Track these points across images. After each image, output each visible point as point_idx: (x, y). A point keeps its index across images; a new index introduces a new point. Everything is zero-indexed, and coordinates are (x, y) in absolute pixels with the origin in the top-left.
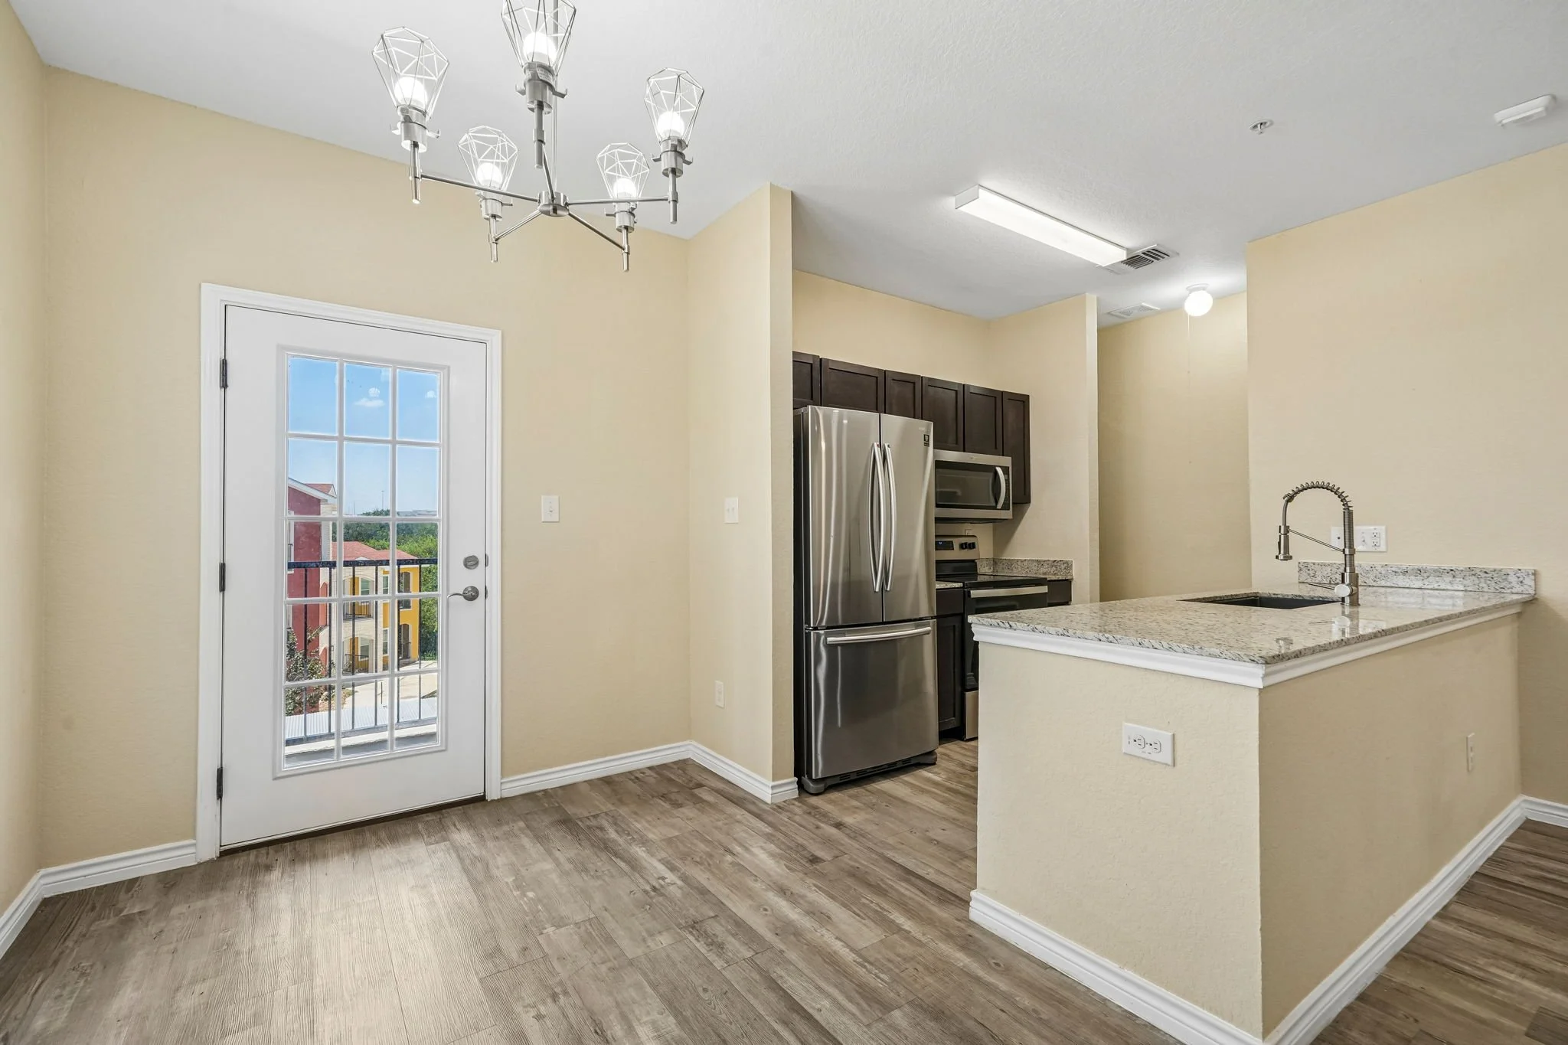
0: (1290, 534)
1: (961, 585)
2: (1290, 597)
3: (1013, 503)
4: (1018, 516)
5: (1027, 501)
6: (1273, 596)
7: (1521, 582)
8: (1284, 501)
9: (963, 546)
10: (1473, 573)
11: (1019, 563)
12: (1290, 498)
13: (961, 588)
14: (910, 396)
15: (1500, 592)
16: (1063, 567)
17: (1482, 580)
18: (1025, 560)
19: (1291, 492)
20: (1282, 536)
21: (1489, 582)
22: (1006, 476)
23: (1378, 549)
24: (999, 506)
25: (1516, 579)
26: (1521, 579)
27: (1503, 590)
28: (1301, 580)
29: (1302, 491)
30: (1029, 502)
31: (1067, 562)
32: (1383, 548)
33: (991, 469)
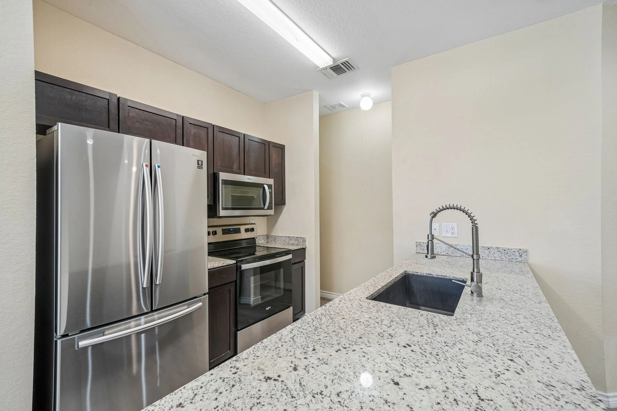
0: (435, 241)
1: (234, 262)
2: (425, 275)
3: (274, 205)
4: (278, 212)
5: (284, 204)
6: (415, 273)
7: (521, 256)
8: (430, 217)
9: (247, 230)
10: (499, 250)
11: (280, 238)
12: (434, 215)
13: (235, 264)
14: (205, 137)
15: (511, 261)
16: (301, 241)
17: (503, 255)
18: (283, 236)
19: (435, 211)
20: (430, 242)
21: (506, 255)
22: (270, 190)
23: (454, 235)
24: (266, 207)
25: (519, 254)
26: (521, 254)
27: (512, 260)
28: (417, 252)
29: (442, 210)
30: (285, 204)
31: (303, 238)
32: (456, 235)
33: (261, 186)
